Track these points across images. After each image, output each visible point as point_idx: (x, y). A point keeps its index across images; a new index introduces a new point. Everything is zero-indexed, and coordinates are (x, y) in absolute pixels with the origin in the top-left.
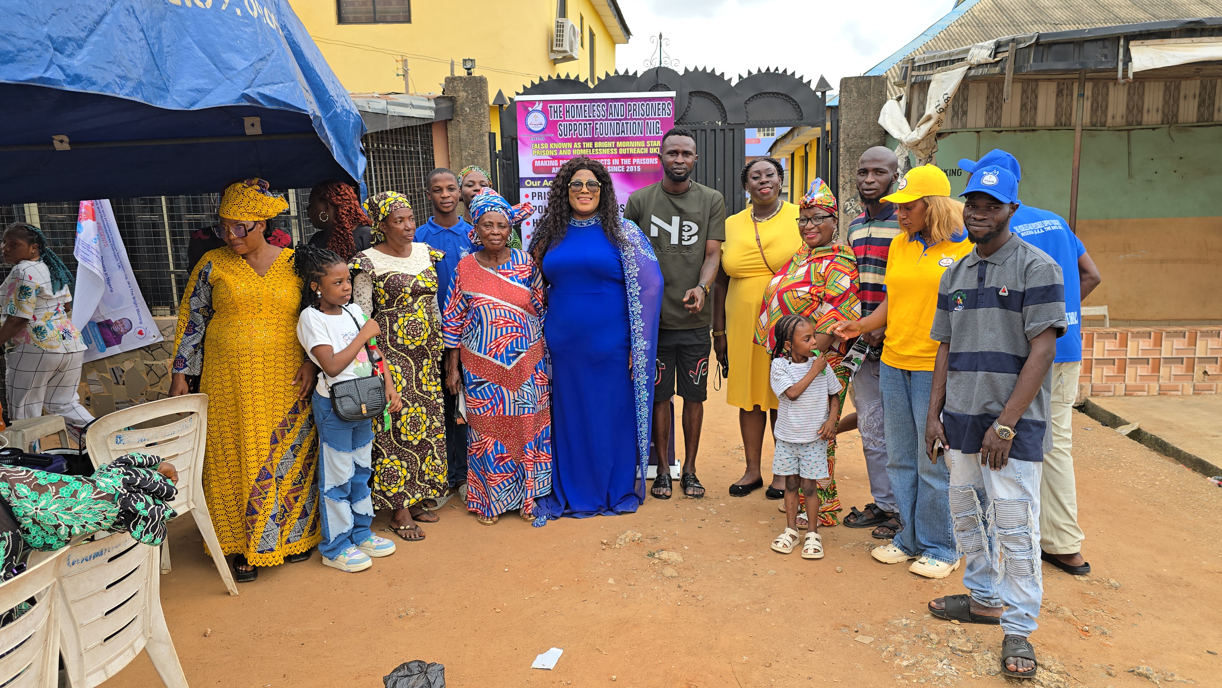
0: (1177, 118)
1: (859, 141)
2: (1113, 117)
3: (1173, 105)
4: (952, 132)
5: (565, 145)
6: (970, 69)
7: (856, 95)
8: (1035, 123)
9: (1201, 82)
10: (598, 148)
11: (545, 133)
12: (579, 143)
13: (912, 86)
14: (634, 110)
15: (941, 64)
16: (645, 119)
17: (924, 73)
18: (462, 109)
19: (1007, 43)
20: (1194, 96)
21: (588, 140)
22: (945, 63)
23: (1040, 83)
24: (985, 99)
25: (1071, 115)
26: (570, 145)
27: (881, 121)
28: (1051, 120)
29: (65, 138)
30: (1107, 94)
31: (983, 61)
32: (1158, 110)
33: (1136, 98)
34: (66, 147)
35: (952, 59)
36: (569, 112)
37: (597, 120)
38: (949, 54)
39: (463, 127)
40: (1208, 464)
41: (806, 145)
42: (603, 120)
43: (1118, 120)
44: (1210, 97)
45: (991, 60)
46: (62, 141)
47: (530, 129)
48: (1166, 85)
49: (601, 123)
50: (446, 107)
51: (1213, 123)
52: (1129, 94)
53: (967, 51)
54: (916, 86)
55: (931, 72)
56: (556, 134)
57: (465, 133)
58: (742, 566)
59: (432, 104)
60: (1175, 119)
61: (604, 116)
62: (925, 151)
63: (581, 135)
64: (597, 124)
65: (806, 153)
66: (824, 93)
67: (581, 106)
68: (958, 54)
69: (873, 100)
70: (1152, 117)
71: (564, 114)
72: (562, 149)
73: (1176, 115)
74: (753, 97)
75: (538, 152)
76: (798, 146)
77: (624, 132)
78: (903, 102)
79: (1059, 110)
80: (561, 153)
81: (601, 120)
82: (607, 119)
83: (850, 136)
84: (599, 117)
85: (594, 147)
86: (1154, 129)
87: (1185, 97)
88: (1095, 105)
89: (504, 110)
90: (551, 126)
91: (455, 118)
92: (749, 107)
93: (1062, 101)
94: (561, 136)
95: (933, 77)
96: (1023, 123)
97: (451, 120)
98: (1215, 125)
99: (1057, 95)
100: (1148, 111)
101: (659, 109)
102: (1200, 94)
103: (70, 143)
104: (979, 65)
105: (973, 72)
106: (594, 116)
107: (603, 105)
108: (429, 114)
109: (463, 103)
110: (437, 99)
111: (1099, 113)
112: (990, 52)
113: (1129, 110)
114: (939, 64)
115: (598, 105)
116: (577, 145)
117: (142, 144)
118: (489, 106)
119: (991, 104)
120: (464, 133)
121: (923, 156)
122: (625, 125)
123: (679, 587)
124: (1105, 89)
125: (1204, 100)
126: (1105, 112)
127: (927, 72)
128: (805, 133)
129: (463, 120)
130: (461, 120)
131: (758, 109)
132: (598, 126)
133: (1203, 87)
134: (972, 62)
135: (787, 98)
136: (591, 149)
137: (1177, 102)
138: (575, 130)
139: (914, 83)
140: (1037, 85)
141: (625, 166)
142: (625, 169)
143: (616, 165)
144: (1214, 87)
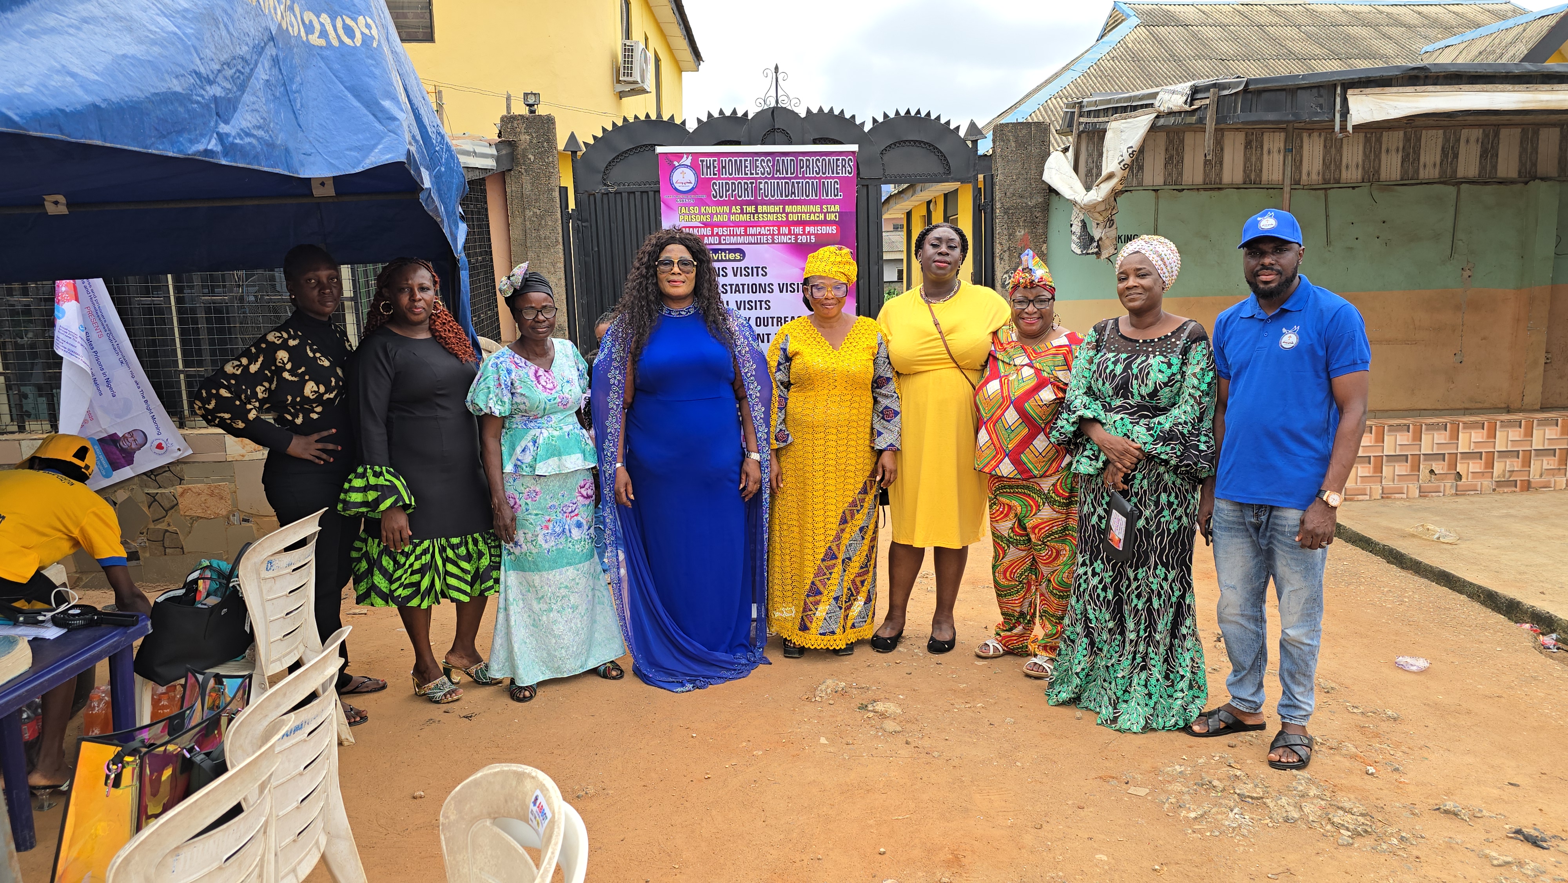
0: (1379, 175)
1: (1018, 201)
2: (1309, 174)
3: (1374, 160)
4: (1127, 191)
5: (720, 209)
6: (1157, 117)
7: (1013, 144)
8: (1221, 180)
9: (1405, 133)
10: (763, 213)
11: (695, 193)
12: (738, 207)
13: (1079, 136)
14: (807, 167)
15: (1119, 110)
16: (821, 178)
17: (1096, 120)
18: (525, 156)
19: (1207, 89)
20: (1398, 150)
21: (749, 203)
22: (1124, 109)
23: (1226, 133)
24: (1163, 152)
25: (1261, 170)
26: (726, 209)
27: (1046, 177)
28: (1239, 178)
29: (61, 199)
30: (1302, 147)
31: (1175, 109)
32: (1357, 166)
33: (1333, 151)
34: (63, 210)
35: (1134, 104)
36: (725, 167)
37: (760, 178)
38: (1130, 99)
39: (526, 179)
40: (1454, 576)
41: (929, 203)
42: (769, 179)
43: (1314, 177)
44: (1414, 152)
45: (1187, 108)
46: (56, 203)
47: (676, 189)
48: (1366, 136)
49: (766, 182)
50: (506, 154)
51: (1419, 181)
52: (1325, 146)
53: (1154, 95)
54: (1084, 135)
55: (1106, 119)
56: (709, 195)
57: (529, 187)
58: (973, 715)
59: (494, 151)
60: (1376, 177)
61: (769, 174)
62: (1104, 214)
63: (741, 197)
64: (761, 183)
65: (929, 212)
66: (975, 142)
67: (741, 161)
68: (1141, 99)
69: (1035, 151)
70: (1352, 174)
71: (719, 171)
72: (717, 214)
73: (1377, 172)
74: (890, 146)
75: (686, 217)
76: (917, 203)
77: (794, 193)
78: (1070, 154)
79: (1248, 164)
80: (715, 219)
81: (766, 178)
82: (773, 178)
83: (1008, 194)
84: (763, 174)
85: (757, 212)
86: (1353, 188)
87: (1388, 151)
88: (1288, 159)
89: (578, 158)
90: (703, 185)
91: (515, 168)
92: (885, 157)
93: (1251, 154)
94: (715, 197)
95: (1109, 126)
96: (1207, 180)
97: (510, 170)
98: (1421, 184)
99: (1246, 148)
100: (1347, 167)
101: (838, 166)
102: (1404, 148)
103: (68, 205)
104: (1171, 113)
105: (1162, 122)
106: (757, 174)
107: (769, 160)
108: (490, 163)
109: (525, 149)
110: (497, 145)
112: (1185, 98)
113: (1326, 165)
114: (1116, 110)
115: (763, 160)
116: (736, 209)
117: (165, 206)
118: (558, 153)
119: (1171, 157)
120: (527, 187)
121: (1101, 219)
122: (796, 185)
123: (907, 743)
124: (1298, 141)
125: (1408, 154)
126: (1299, 167)
127: (1101, 119)
128: (931, 189)
129: (526, 171)
130: (523, 171)
131: (897, 161)
132: (762, 186)
133: (1407, 139)
134: (1162, 109)
135: (931, 147)
136: (754, 214)
137: (1378, 156)
138: (733, 191)
139: (1083, 132)
140: (1223, 136)
141: (796, 235)
142: (796, 239)
143: (785, 235)
144: (1419, 140)
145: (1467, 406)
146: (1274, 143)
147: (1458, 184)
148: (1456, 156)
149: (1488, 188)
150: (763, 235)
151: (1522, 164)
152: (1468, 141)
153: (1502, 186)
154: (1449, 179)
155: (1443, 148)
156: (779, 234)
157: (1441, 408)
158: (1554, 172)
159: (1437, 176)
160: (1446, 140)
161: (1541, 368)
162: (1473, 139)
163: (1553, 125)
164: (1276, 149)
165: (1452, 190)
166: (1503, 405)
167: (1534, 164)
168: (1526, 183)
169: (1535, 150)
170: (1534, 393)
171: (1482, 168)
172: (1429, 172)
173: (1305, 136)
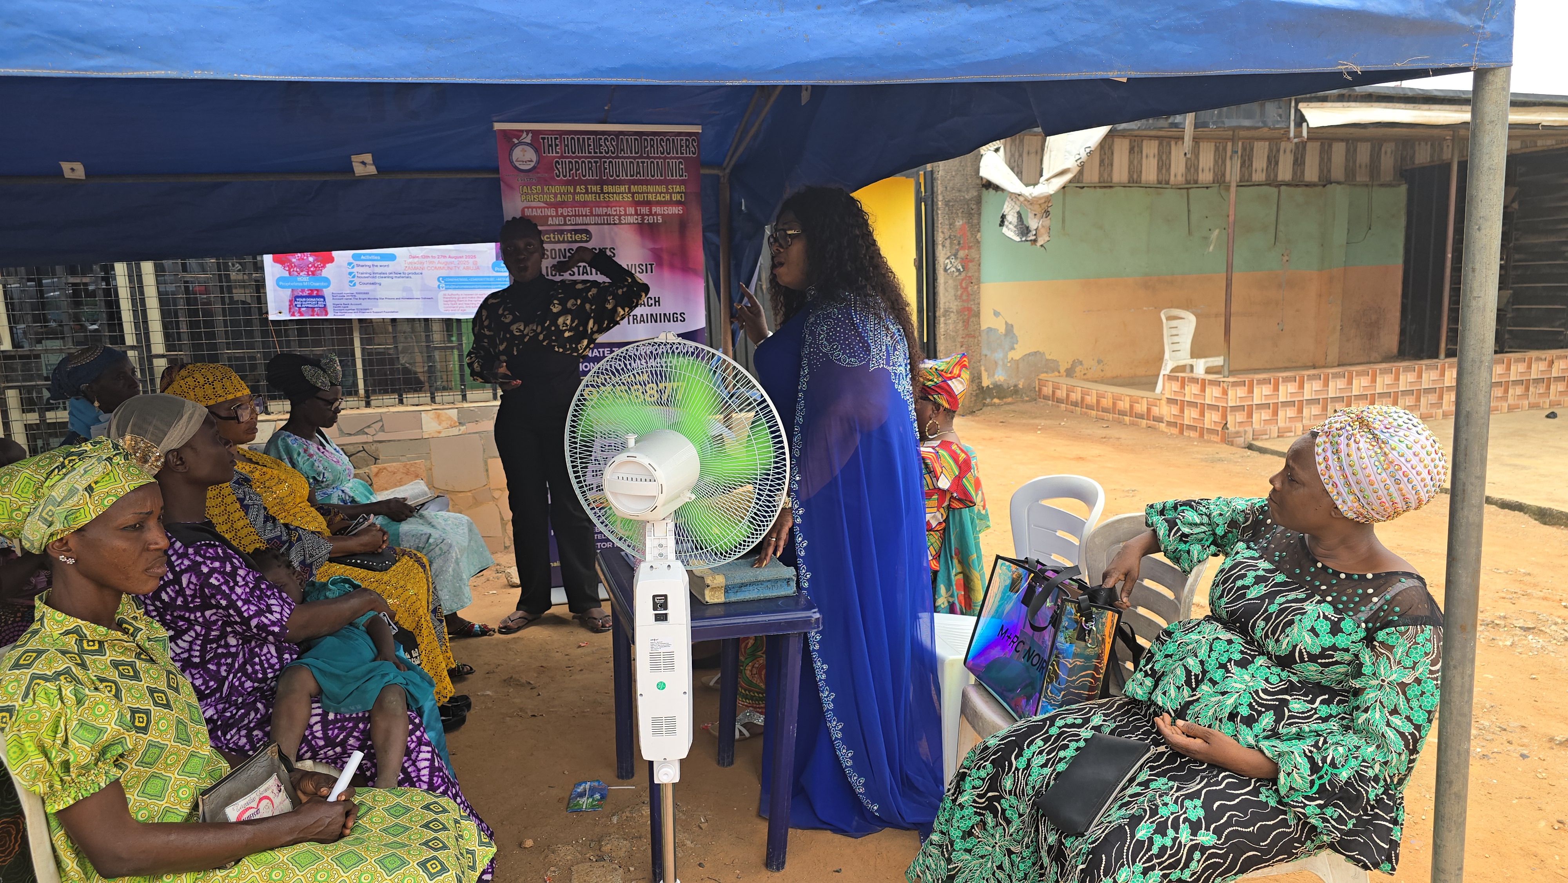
8: (1112, 179)
10: (608, 193)
21: (595, 183)
25: (1141, 172)
30: (1170, 153)
36: (567, 145)
47: (516, 168)
61: (613, 153)
62: (1043, 206)
63: (584, 176)
64: (605, 162)
67: (583, 139)
70: (1206, 177)
84: (607, 153)
85: (602, 192)
88: (1160, 163)
99: (1130, 152)
106: (601, 153)
107: (612, 139)
111: (1164, 171)
113: (1188, 168)
115: (606, 139)
121: (1040, 210)
126: (1169, 169)
132: (606, 165)
136: (599, 194)
141: (643, 216)
142: (643, 220)
143: (631, 215)
144: (1252, 149)
145: (1286, 365)
146: (1150, 149)
147: (1279, 186)
148: (1277, 163)
149: (1299, 190)
150: (610, 215)
151: (1321, 171)
152: (1285, 151)
153: (1308, 188)
154: (1272, 182)
155: (1268, 157)
156: (626, 215)
157: (1268, 367)
158: (1342, 178)
159: (1264, 179)
160: (1271, 150)
161: (1338, 333)
162: (1288, 151)
163: (1342, 140)
164: (1152, 155)
165: (1274, 190)
166: (1311, 364)
167: (1329, 171)
168: (1324, 186)
169: (1330, 159)
170: (1333, 354)
171: (1294, 173)
172: (1259, 176)
173: (1173, 143)
